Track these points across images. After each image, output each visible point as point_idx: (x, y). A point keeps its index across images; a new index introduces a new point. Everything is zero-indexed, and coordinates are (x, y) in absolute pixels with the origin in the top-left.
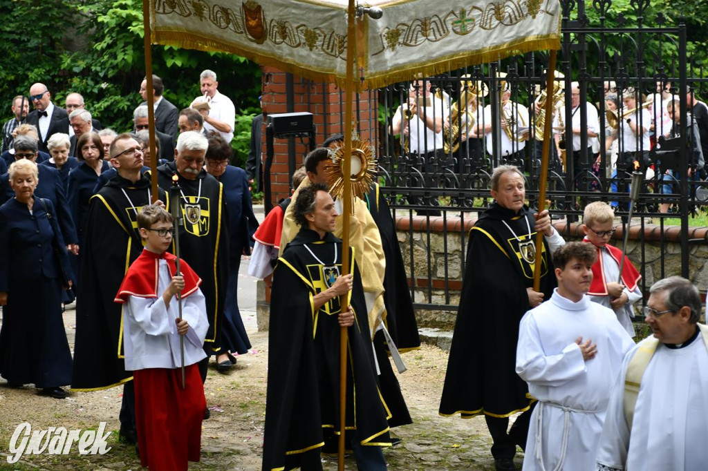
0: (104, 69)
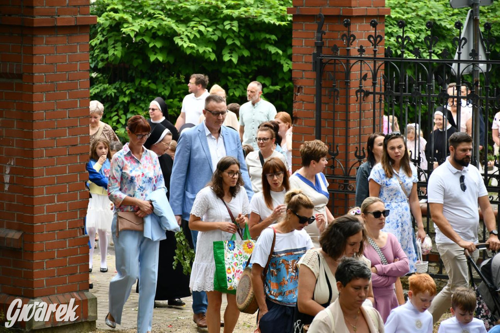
0: (94, 61)
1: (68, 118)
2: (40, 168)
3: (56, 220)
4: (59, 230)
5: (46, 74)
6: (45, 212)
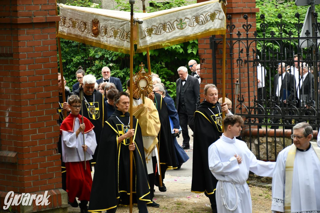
0: (111, 56)
1: (43, 81)
2: (26, 112)
3: (38, 144)
4: (40, 151)
5: (28, 53)
6: (30, 139)
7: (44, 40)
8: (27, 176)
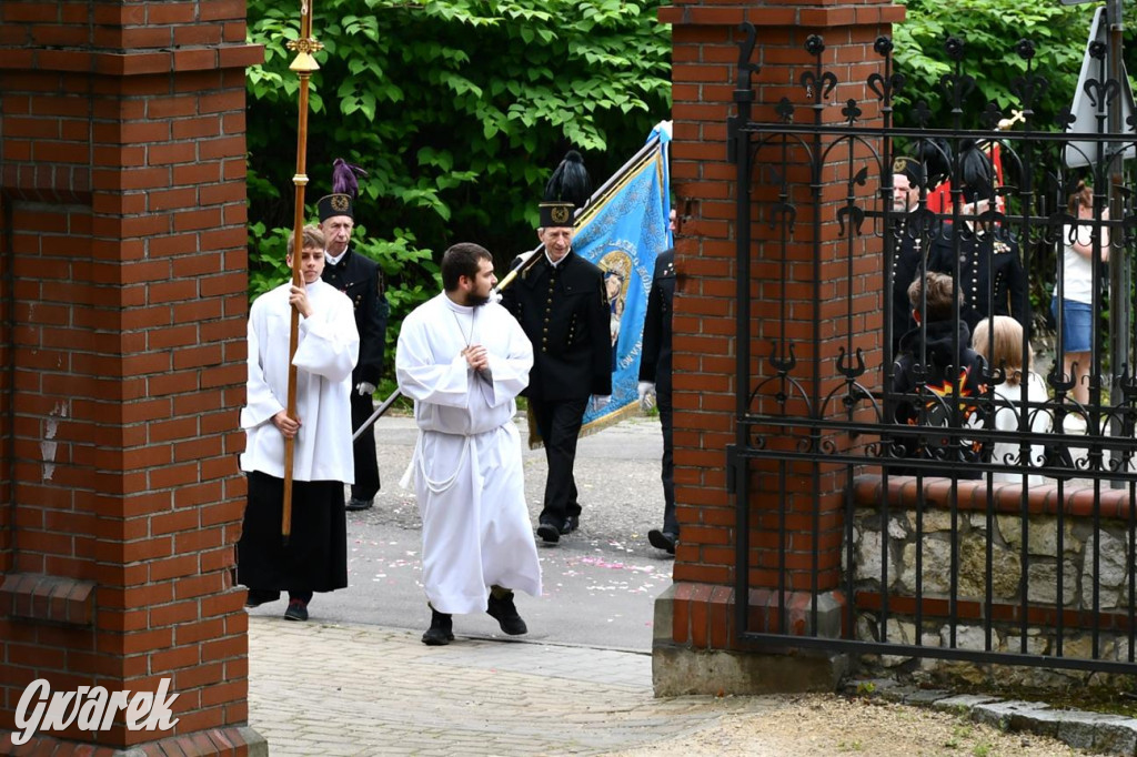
1: (199, 299)
2: (136, 425)
3: (173, 551)
4: (181, 577)
5: (150, 191)
6: (149, 533)
7: (205, 139)
8: (133, 678)
